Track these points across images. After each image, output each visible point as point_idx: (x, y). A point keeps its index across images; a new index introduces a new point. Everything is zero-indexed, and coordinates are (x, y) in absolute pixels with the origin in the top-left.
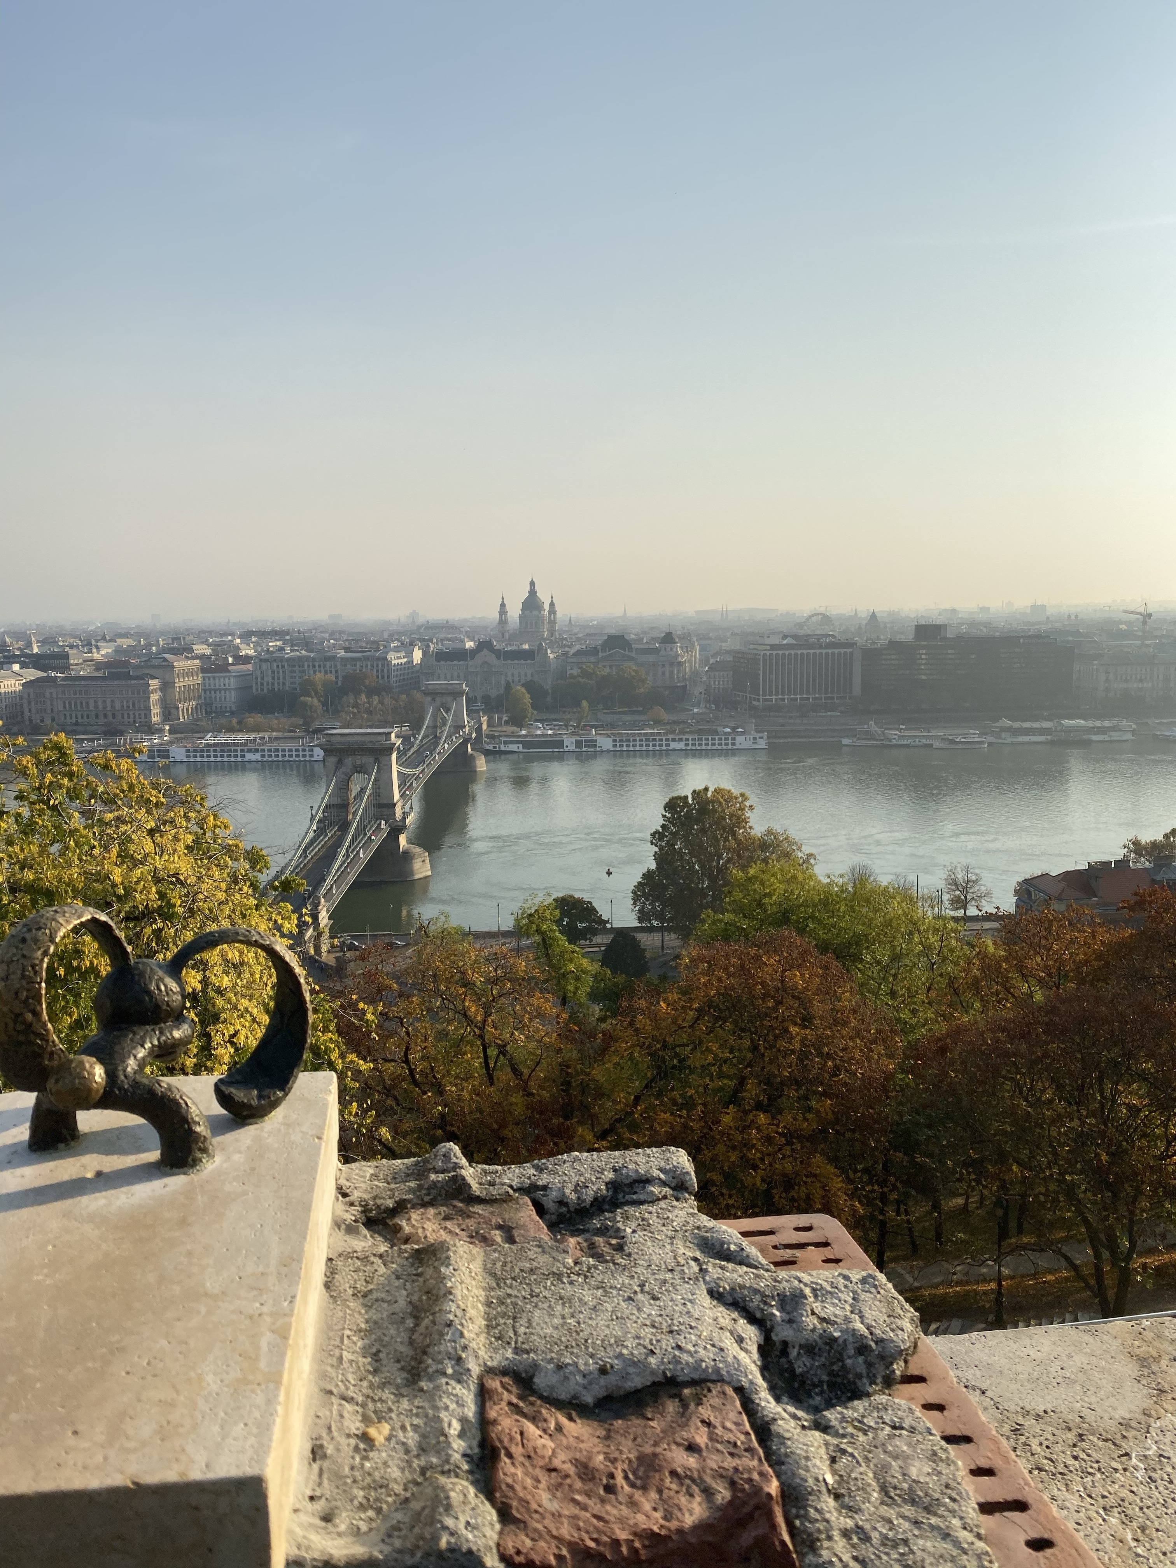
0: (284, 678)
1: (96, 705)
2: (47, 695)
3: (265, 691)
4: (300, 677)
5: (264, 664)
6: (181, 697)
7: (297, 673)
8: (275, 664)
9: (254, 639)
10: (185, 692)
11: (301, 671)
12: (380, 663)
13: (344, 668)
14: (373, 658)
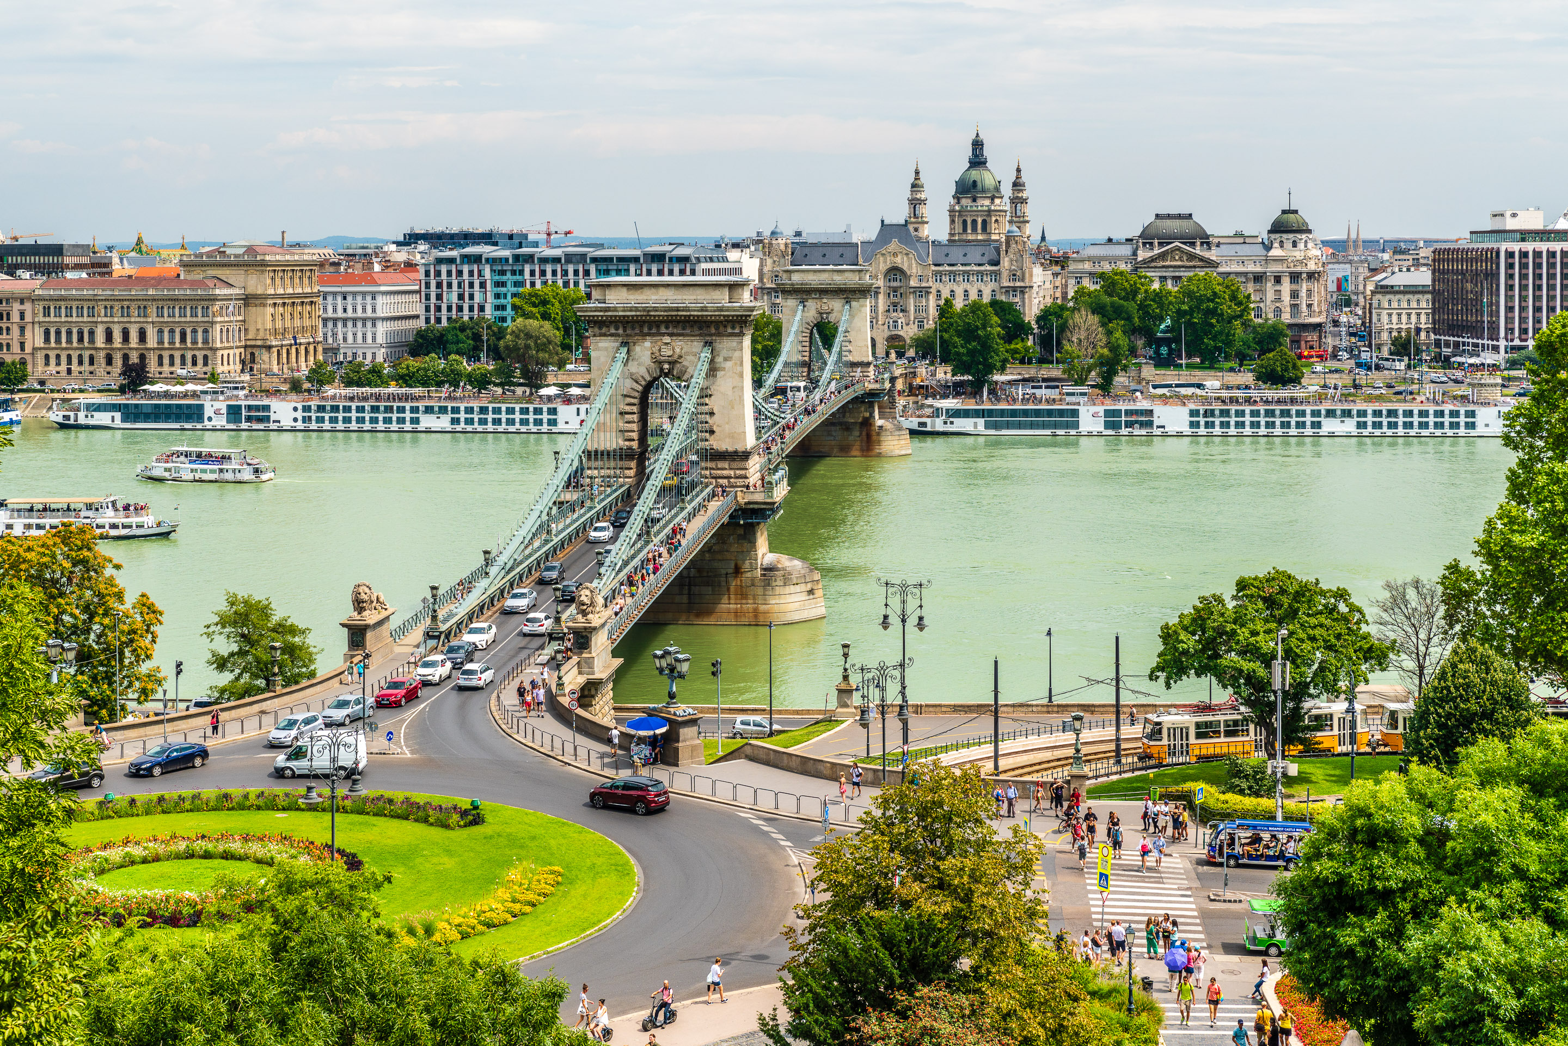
0: (483, 296)
1: (109, 337)
2: (15, 317)
3: (444, 323)
4: (514, 295)
5: (444, 269)
6: (279, 324)
7: (511, 289)
8: (466, 269)
9: (423, 247)
10: (287, 316)
11: (517, 284)
12: (676, 267)
13: (604, 278)
14: (662, 257)
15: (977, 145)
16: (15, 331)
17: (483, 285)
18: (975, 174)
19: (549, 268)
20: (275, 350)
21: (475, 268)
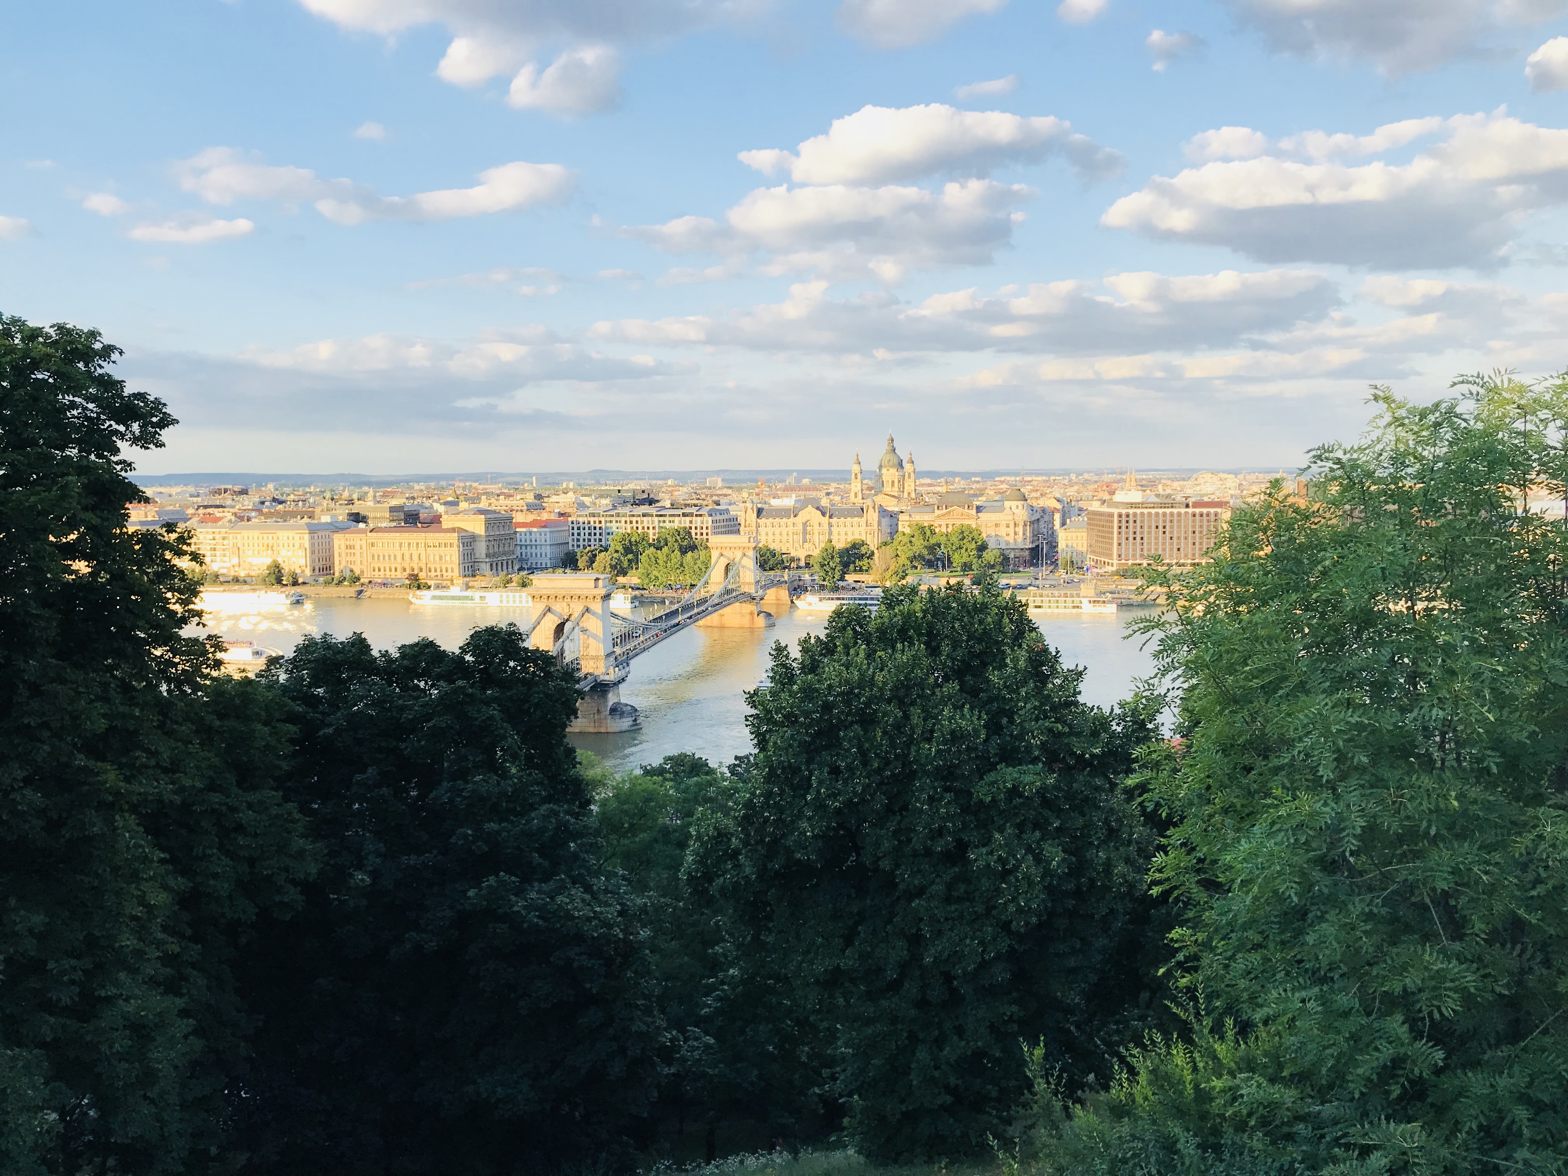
0: (601, 534)
1: (404, 558)
2: (358, 547)
3: (581, 547)
4: (617, 533)
5: (580, 519)
6: (491, 551)
7: (614, 529)
8: (593, 519)
10: (496, 546)
11: (619, 527)
12: (699, 519)
13: (662, 524)
14: (691, 515)
16: (358, 554)
17: (601, 528)
18: (889, 456)
19: (634, 519)
20: (488, 565)
21: (597, 519)
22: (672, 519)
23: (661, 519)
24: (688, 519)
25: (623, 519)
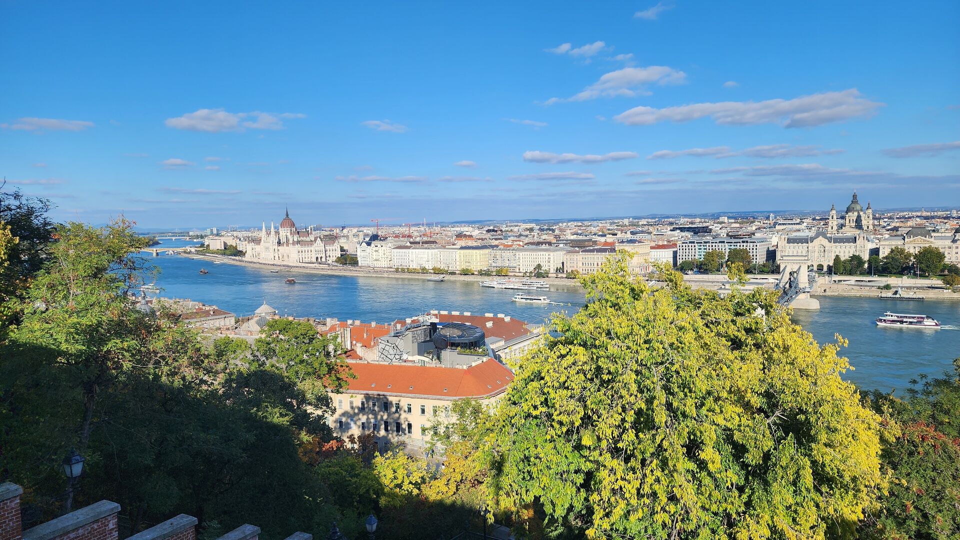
0: (695, 252)
1: (598, 265)
2: (575, 259)
3: (684, 259)
4: (704, 252)
5: (684, 245)
7: (702, 250)
8: (690, 245)
9: (678, 231)
11: (705, 249)
12: (752, 244)
13: (730, 247)
14: (747, 242)
15: (855, 196)
17: (695, 249)
18: (853, 205)
19: (714, 245)
21: (693, 245)
22: (735, 244)
23: (730, 244)
24: (745, 244)
25: (708, 244)
